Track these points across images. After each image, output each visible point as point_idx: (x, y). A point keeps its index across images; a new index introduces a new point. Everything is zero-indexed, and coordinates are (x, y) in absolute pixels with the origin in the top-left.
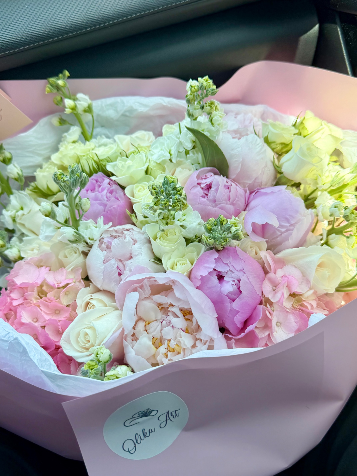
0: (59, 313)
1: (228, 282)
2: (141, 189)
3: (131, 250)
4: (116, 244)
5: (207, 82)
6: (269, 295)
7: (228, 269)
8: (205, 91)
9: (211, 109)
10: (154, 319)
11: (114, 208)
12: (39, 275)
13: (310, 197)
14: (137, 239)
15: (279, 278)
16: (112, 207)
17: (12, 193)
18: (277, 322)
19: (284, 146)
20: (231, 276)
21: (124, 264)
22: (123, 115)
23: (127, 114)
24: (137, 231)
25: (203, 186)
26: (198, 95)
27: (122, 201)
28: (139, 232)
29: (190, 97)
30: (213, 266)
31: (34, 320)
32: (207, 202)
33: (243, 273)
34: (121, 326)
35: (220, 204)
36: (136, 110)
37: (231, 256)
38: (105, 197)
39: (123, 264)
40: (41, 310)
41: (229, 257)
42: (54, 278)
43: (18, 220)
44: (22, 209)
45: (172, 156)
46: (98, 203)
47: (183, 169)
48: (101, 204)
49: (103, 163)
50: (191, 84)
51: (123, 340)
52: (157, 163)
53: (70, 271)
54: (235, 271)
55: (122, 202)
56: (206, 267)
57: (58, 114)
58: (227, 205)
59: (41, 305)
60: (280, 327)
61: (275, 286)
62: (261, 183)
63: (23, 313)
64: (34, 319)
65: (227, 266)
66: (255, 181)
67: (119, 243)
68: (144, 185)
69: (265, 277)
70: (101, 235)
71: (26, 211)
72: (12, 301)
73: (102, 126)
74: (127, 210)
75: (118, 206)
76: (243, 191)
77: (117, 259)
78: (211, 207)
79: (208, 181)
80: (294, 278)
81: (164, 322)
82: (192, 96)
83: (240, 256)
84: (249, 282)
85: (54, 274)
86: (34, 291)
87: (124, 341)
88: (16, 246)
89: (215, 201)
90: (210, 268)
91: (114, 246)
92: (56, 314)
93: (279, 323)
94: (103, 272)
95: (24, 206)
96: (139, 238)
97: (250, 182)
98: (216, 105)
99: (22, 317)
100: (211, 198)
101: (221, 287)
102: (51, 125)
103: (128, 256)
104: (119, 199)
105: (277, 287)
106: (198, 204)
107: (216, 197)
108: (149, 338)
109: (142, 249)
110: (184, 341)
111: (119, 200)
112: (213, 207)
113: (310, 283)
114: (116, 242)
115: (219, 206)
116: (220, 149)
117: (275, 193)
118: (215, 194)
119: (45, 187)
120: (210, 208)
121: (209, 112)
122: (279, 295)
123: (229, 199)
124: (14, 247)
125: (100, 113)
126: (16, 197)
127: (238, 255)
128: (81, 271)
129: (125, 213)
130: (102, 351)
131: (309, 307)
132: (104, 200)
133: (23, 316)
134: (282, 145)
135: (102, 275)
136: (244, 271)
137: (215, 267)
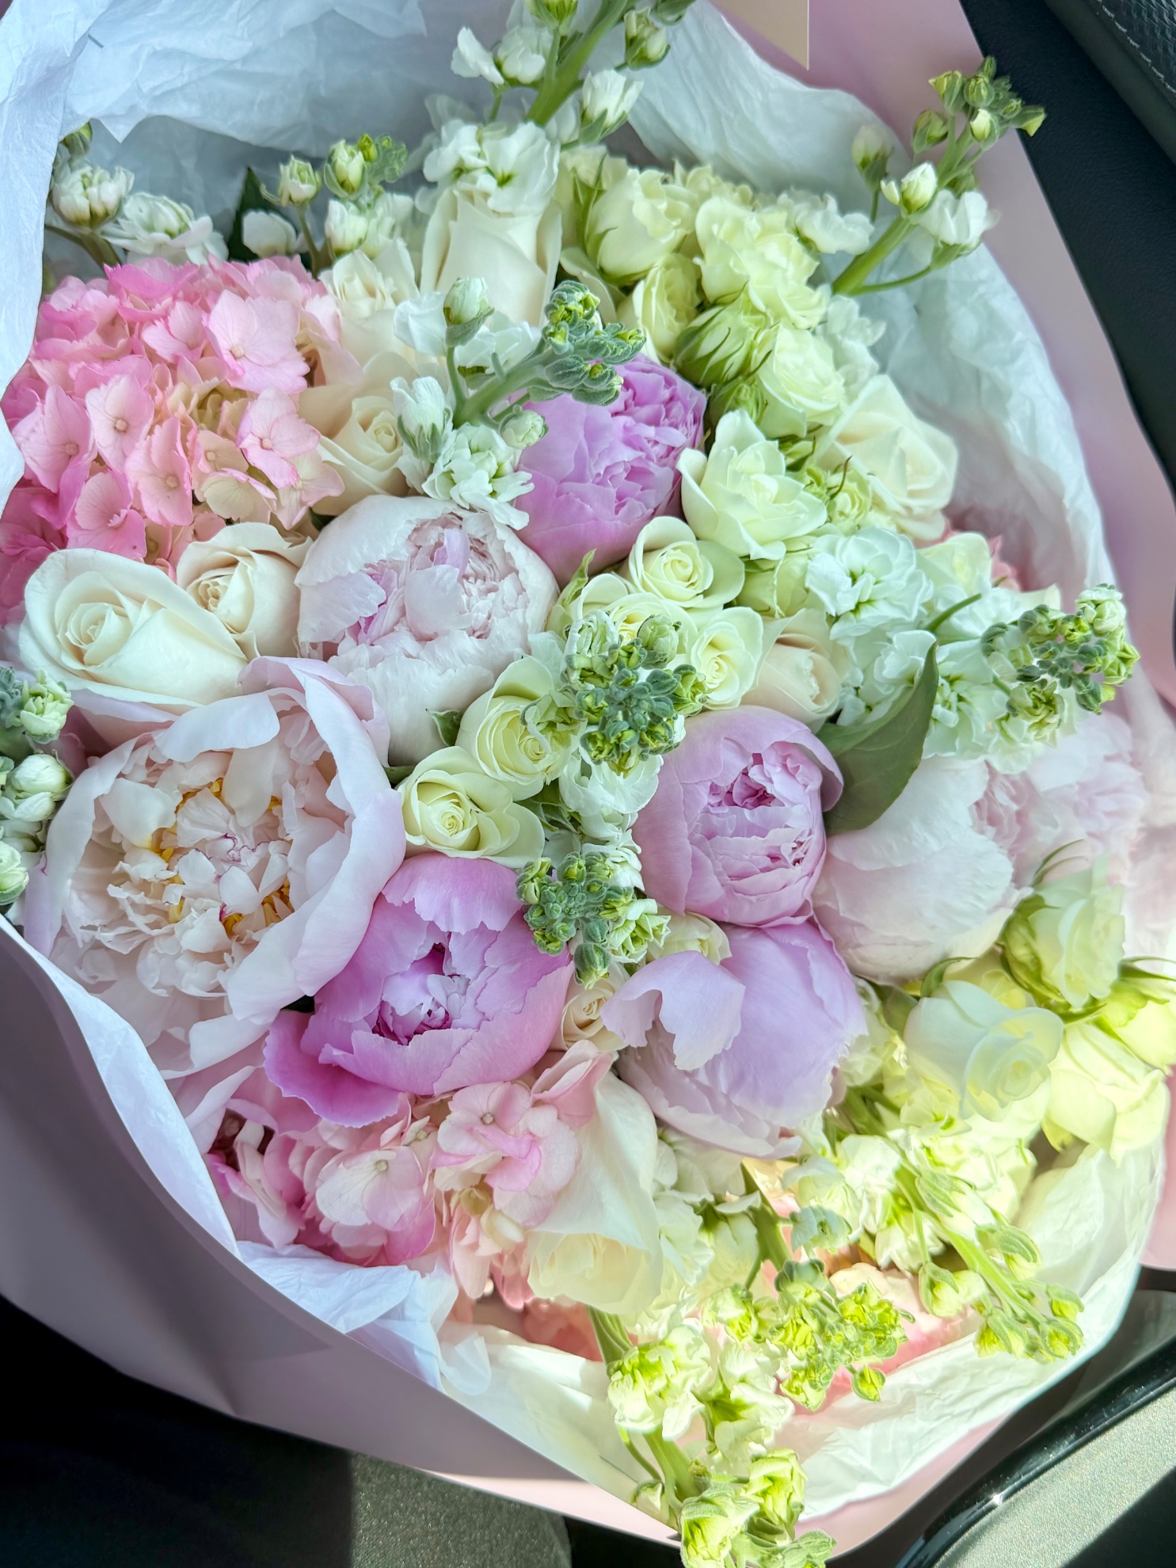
0: (170, 489)
1: (427, 991)
2: (686, 566)
3: (447, 633)
4: (441, 578)
5: (1118, 661)
6: (457, 1113)
7: (470, 975)
8: (1079, 670)
9: (1027, 709)
10: (234, 806)
11: (582, 508)
12: (269, 366)
13: (879, 1107)
14: (492, 636)
15: (521, 1123)
16: (582, 500)
17: (541, 122)
18: (387, 1162)
19: (1033, 969)
20: (449, 992)
21: (396, 628)
22: (977, 374)
23: (985, 385)
24: (525, 619)
25: (755, 774)
26: (1053, 654)
27: (619, 522)
28: (524, 629)
29: (1041, 624)
30: (458, 928)
31: (119, 422)
32: (699, 811)
33: (475, 1024)
34: (177, 711)
35: (708, 855)
36: (1006, 414)
37: (518, 965)
38: (606, 463)
39: (396, 623)
40: (151, 432)
41: (514, 962)
42: (277, 420)
43: (463, 184)
44: (504, 181)
45: (852, 616)
46: (580, 447)
47: (815, 672)
48: (580, 459)
49: (744, 391)
50: (1107, 604)
51: (133, 737)
52: (803, 578)
53: (320, 457)
54: (470, 1000)
55: (613, 524)
56: (447, 907)
57: (896, 141)
58: (715, 878)
59: (166, 424)
60: (375, 1173)
61: (497, 1119)
62: (859, 946)
63: (118, 382)
64: (123, 419)
65: (479, 966)
66: (854, 924)
67: (448, 587)
68: (701, 571)
69: (513, 1082)
70: (472, 509)
71: (500, 199)
72: (157, 322)
73: (917, 309)
74: (593, 552)
75: (596, 519)
76: (799, 903)
77: (403, 598)
78: (686, 832)
79: (778, 784)
80: (536, 1171)
81: (229, 843)
82: (1047, 630)
83: (532, 992)
84: (454, 1049)
85: (288, 414)
86: (203, 380)
87: (132, 743)
88: (374, 221)
89: (710, 836)
90: (449, 921)
91: (434, 574)
92: (165, 479)
93: (385, 1168)
94: (337, 578)
95: (515, 181)
96: (499, 638)
97: (843, 910)
98: (1048, 720)
99: (103, 387)
100: (714, 819)
101: (403, 974)
102: (849, 133)
103: (428, 631)
104: (623, 511)
105: (493, 1127)
106: (683, 784)
107: (723, 835)
108: (164, 818)
109: (463, 666)
110: (192, 927)
111: (617, 512)
112: (690, 837)
113: (539, 1223)
114: (446, 577)
115: (700, 854)
116: (905, 783)
117: (823, 1009)
118: (731, 832)
119: (601, 229)
120: (684, 828)
121: (1015, 706)
122: (464, 1145)
123: (740, 877)
124: (369, 220)
125: (952, 288)
126: (534, 141)
127: (535, 985)
128: (335, 493)
129: (583, 551)
130: (50, 705)
131: (467, 1240)
132: (596, 464)
133: (110, 384)
134: (1032, 961)
135: (330, 577)
136: (484, 1022)
137: (458, 934)
